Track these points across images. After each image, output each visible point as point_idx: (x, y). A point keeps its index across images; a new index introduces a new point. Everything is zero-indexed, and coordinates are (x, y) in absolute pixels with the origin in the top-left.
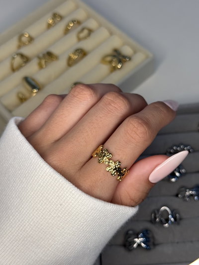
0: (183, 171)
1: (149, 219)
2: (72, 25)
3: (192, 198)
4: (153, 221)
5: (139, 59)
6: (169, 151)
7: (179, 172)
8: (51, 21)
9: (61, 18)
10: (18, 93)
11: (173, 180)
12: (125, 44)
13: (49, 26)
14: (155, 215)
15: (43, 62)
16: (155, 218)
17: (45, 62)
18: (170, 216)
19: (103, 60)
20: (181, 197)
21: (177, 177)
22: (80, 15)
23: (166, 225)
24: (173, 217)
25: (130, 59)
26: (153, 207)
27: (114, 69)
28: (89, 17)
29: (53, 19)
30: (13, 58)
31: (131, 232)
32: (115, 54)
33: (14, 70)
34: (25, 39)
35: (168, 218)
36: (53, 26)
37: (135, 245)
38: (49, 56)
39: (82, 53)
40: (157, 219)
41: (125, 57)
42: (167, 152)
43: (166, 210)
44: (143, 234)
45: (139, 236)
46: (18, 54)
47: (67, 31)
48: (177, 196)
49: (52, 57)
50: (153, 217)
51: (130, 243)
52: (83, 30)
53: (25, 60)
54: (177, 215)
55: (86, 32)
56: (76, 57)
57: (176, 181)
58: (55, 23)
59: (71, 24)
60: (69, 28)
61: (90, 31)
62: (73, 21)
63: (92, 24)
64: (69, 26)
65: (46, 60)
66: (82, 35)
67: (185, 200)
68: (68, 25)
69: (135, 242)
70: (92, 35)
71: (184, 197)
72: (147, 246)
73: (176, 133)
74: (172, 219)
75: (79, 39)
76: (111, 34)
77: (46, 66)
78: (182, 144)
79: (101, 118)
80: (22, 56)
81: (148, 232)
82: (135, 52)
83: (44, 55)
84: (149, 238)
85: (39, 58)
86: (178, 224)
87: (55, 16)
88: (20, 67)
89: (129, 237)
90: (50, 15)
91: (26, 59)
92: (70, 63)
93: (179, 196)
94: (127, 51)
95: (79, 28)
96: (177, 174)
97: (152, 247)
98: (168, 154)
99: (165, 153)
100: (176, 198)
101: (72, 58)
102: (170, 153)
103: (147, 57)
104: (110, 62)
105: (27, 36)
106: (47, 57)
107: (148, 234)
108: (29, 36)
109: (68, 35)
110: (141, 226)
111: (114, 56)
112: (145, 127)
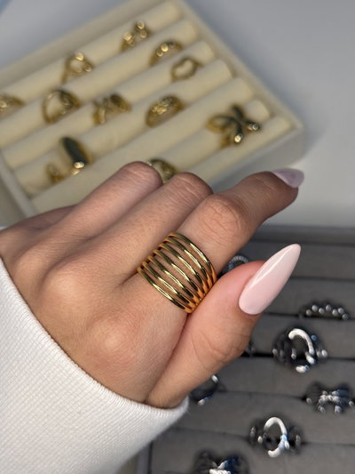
0: (324, 353)
1: (244, 433)
3: (330, 407)
4: (251, 441)
5: (277, 128)
6: (303, 311)
7: (315, 356)
8: (128, 38)
9: (149, 33)
10: (49, 166)
11: (301, 369)
12: (257, 97)
13: (125, 47)
14: (257, 429)
15: (102, 113)
16: (256, 438)
17: (106, 112)
18: (284, 437)
19: (211, 123)
20: (311, 402)
21: (309, 364)
22: (184, 33)
24: (288, 439)
25: (259, 127)
26: (257, 415)
27: (228, 142)
28: (199, 38)
29: (133, 34)
31: (205, 455)
32: (233, 114)
33: (48, 120)
36: (132, 48)
38: (114, 102)
39: (175, 104)
40: (260, 438)
41: (250, 122)
42: (300, 313)
43: (276, 426)
44: (230, 462)
45: (222, 465)
47: (155, 60)
48: (304, 399)
49: (119, 105)
50: (252, 433)
52: (183, 61)
53: (67, 104)
54: (297, 437)
55: (188, 66)
56: (164, 110)
57: (306, 372)
58: (134, 43)
59: (164, 47)
60: (160, 55)
61: (197, 65)
62: (169, 43)
63: (203, 53)
64: (161, 52)
66: (181, 71)
67: (317, 410)
68: (159, 50)
70: (200, 73)
71: (316, 403)
73: (323, 279)
74: (287, 444)
75: (175, 78)
76: (235, 74)
77: (106, 119)
78: (328, 303)
81: (239, 460)
82: (272, 115)
83: (105, 100)
85: (96, 104)
86: (298, 452)
87: (136, 30)
88: (59, 116)
90: (128, 27)
92: (151, 120)
93: (308, 400)
94: (257, 111)
95: (177, 58)
96: (310, 360)
98: (301, 317)
99: (297, 316)
100: (301, 405)
101: (156, 112)
102: (305, 316)
103: (293, 128)
104: (223, 128)
105: (80, 58)
106: (111, 105)
107: (238, 464)
108: (84, 59)
109: (156, 68)
110: (227, 447)
111: (232, 119)
112: (234, 212)
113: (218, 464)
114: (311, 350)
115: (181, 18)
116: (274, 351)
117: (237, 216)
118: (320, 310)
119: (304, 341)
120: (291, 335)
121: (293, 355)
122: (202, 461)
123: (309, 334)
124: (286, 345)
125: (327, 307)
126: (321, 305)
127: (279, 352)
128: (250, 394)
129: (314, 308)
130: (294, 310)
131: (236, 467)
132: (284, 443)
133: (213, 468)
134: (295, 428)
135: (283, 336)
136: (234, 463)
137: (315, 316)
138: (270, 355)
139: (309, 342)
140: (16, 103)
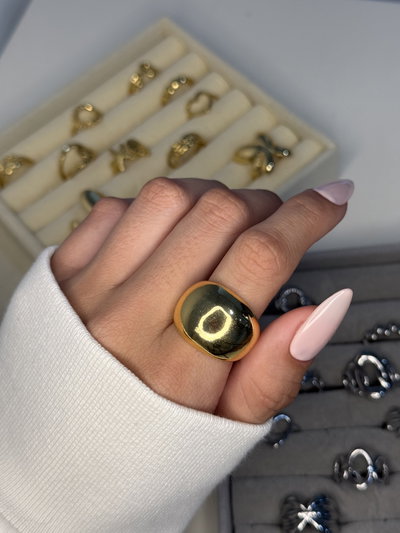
0: (396, 376)
1: (329, 473)
2: (176, 86)
4: (336, 478)
5: (308, 152)
6: (367, 336)
7: (388, 380)
8: (135, 80)
9: (156, 72)
10: (72, 223)
11: (376, 395)
12: (280, 122)
13: (133, 90)
14: (341, 465)
15: (121, 161)
16: (341, 471)
17: (125, 160)
18: (370, 468)
19: (237, 156)
20: (392, 428)
21: (384, 389)
22: (193, 67)
23: (362, 486)
24: (375, 469)
25: (290, 153)
26: (337, 450)
27: (259, 173)
28: (209, 71)
29: (139, 75)
30: (64, 153)
31: (292, 499)
32: (261, 143)
33: (64, 177)
34: (85, 116)
35: (367, 471)
36: (141, 90)
37: (301, 526)
38: (132, 148)
39: (197, 143)
40: (345, 474)
41: (280, 150)
42: (365, 338)
43: (361, 457)
44: (316, 503)
45: (310, 507)
46: (70, 146)
47: (167, 99)
48: (384, 426)
50: (336, 469)
51: (291, 521)
52: (198, 95)
53: (85, 157)
54: (384, 466)
55: (204, 100)
56: (185, 150)
57: (381, 398)
58: (143, 84)
59: (175, 84)
60: (172, 93)
61: (213, 99)
62: (178, 80)
63: (216, 84)
64: (172, 89)
65: (127, 157)
66: (196, 107)
68: (169, 87)
69: (300, 520)
70: (216, 106)
72: (324, 527)
73: (383, 300)
74: (375, 474)
75: (191, 115)
76: (253, 103)
77: (126, 167)
78: (393, 324)
79: (195, 238)
80: (80, 149)
81: (327, 499)
82: (300, 139)
83: (122, 147)
84: (327, 512)
85: (113, 153)
86: (387, 483)
87: (143, 69)
88: (76, 171)
90: (134, 68)
91: (88, 156)
92: (173, 161)
93: (389, 426)
94: (284, 137)
95: (191, 94)
96: (384, 384)
97: (334, 529)
98: (366, 342)
99: (362, 342)
100: (382, 432)
101: (178, 153)
102: (371, 341)
103: (324, 149)
104: (252, 160)
105: (90, 109)
106: (128, 151)
107: (326, 503)
108: (94, 110)
109: (170, 108)
110: (312, 488)
111: (259, 148)
112: (272, 249)
113: (307, 507)
114: (383, 374)
115: (187, 51)
116: (344, 382)
117: (275, 253)
118: (386, 332)
119: (374, 366)
120: (361, 361)
121: (366, 382)
122: (288, 506)
123: (379, 359)
124: (356, 373)
125: (393, 328)
126: (388, 328)
127: (350, 382)
128: (326, 430)
129: (379, 331)
131: (325, 506)
132: (372, 473)
133: (301, 511)
135: (352, 365)
136: (322, 503)
137: (382, 339)
138: (342, 387)
139: (380, 366)
140: (26, 163)
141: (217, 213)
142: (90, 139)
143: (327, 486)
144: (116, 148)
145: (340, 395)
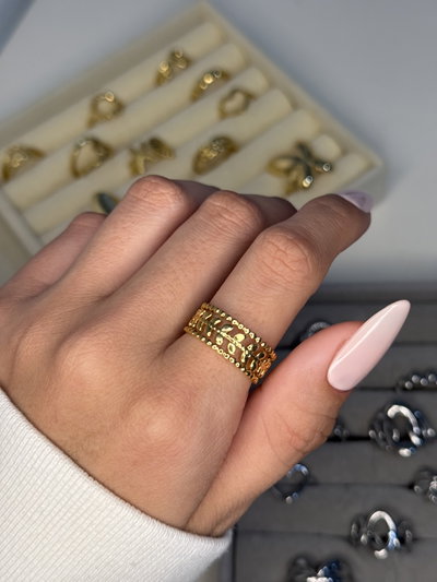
0: (429, 432)
1: (344, 532)
2: (209, 81)
4: (353, 541)
6: (400, 383)
7: (420, 436)
8: (165, 69)
9: (188, 62)
11: (405, 452)
12: (323, 131)
13: (160, 80)
14: (359, 527)
15: (141, 161)
16: (359, 534)
17: (146, 161)
18: (392, 534)
19: (271, 166)
20: (421, 490)
21: (414, 446)
22: (229, 59)
23: (382, 553)
24: (397, 535)
25: (332, 168)
26: (356, 510)
27: (295, 187)
28: (248, 64)
29: (170, 66)
30: (78, 147)
31: (302, 562)
32: (299, 154)
33: (76, 173)
34: (105, 106)
35: (388, 536)
36: (170, 81)
38: (155, 148)
39: (228, 147)
40: (363, 538)
41: (320, 163)
42: (398, 384)
43: (382, 521)
44: (330, 568)
45: (320, 572)
46: (87, 139)
47: (198, 94)
48: (411, 487)
49: (160, 152)
50: (353, 531)
52: (233, 92)
53: (101, 154)
54: (407, 532)
55: (239, 98)
56: (214, 155)
57: (411, 455)
58: (172, 74)
59: (208, 78)
60: (204, 88)
61: (250, 98)
62: (213, 73)
63: (254, 81)
64: (204, 84)
65: (148, 158)
66: (230, 105)
67: (429, 500)
68: (201, 81)
70: (253, 106)
71: (426, 492)
74: (396, 541)
75: (224, 115)
76: (295, 105)
77: (146, 168)
78: (431, 373)
80: (97, 144)
81: (341, 564)
82: (345, 152)
83: (144, 146)
84: (339, 579)
85: (133, 152)
86: (409, 551)
87: (173, 58)
88: (90, 169)
89: (299, 573)
90: (164, 55)
91: (104, 152)
92: (201, 165)
93: (416, 488)
94: (326, 148)
95: (225, 90)
96: (415, 440)
98: (399, 393)
99: (393, 389)
100: (407, 494)
101: (206, 157)
102: (405, 389)
103: (371, 167)
104: (288, 171)
105: (111, 100)
106: (150, 151)
107: (339, 568)
108: (115, 100)
109: (200, 104)
110: (325, 550)
111: (297, 160)
113: (317, 571)
114: (415, 429)
115: (225, 40)
116: (371, 433)
117: (306, 252)
118: (422, 381)
119: (406, 419)
120: (392, 411)
121: (394, 436)
122: (296, 569)
123: (412, 410)
124: (386, 425)
125: (430, 377)
126: (423, 375)
127: (377, 434)
128: (347, 486)
129: (414, 379)
130: (389, 382)
131: (336, 571)
132: (393, 540)
133: (310, 576)
134: (405, 523)
135: (381, 415)
136: (335, 568)
137: (417, 388)
138: (367, 438)
139: (412, 420)
140: (35, 154)
141: (227, 217)
142: (109, 133)
143: (343, 549)
144: (137, 146)
145: (364, 448)
